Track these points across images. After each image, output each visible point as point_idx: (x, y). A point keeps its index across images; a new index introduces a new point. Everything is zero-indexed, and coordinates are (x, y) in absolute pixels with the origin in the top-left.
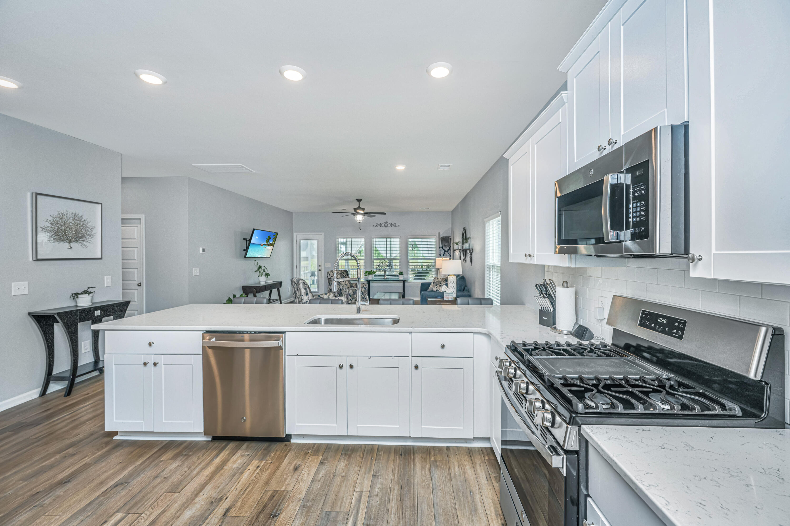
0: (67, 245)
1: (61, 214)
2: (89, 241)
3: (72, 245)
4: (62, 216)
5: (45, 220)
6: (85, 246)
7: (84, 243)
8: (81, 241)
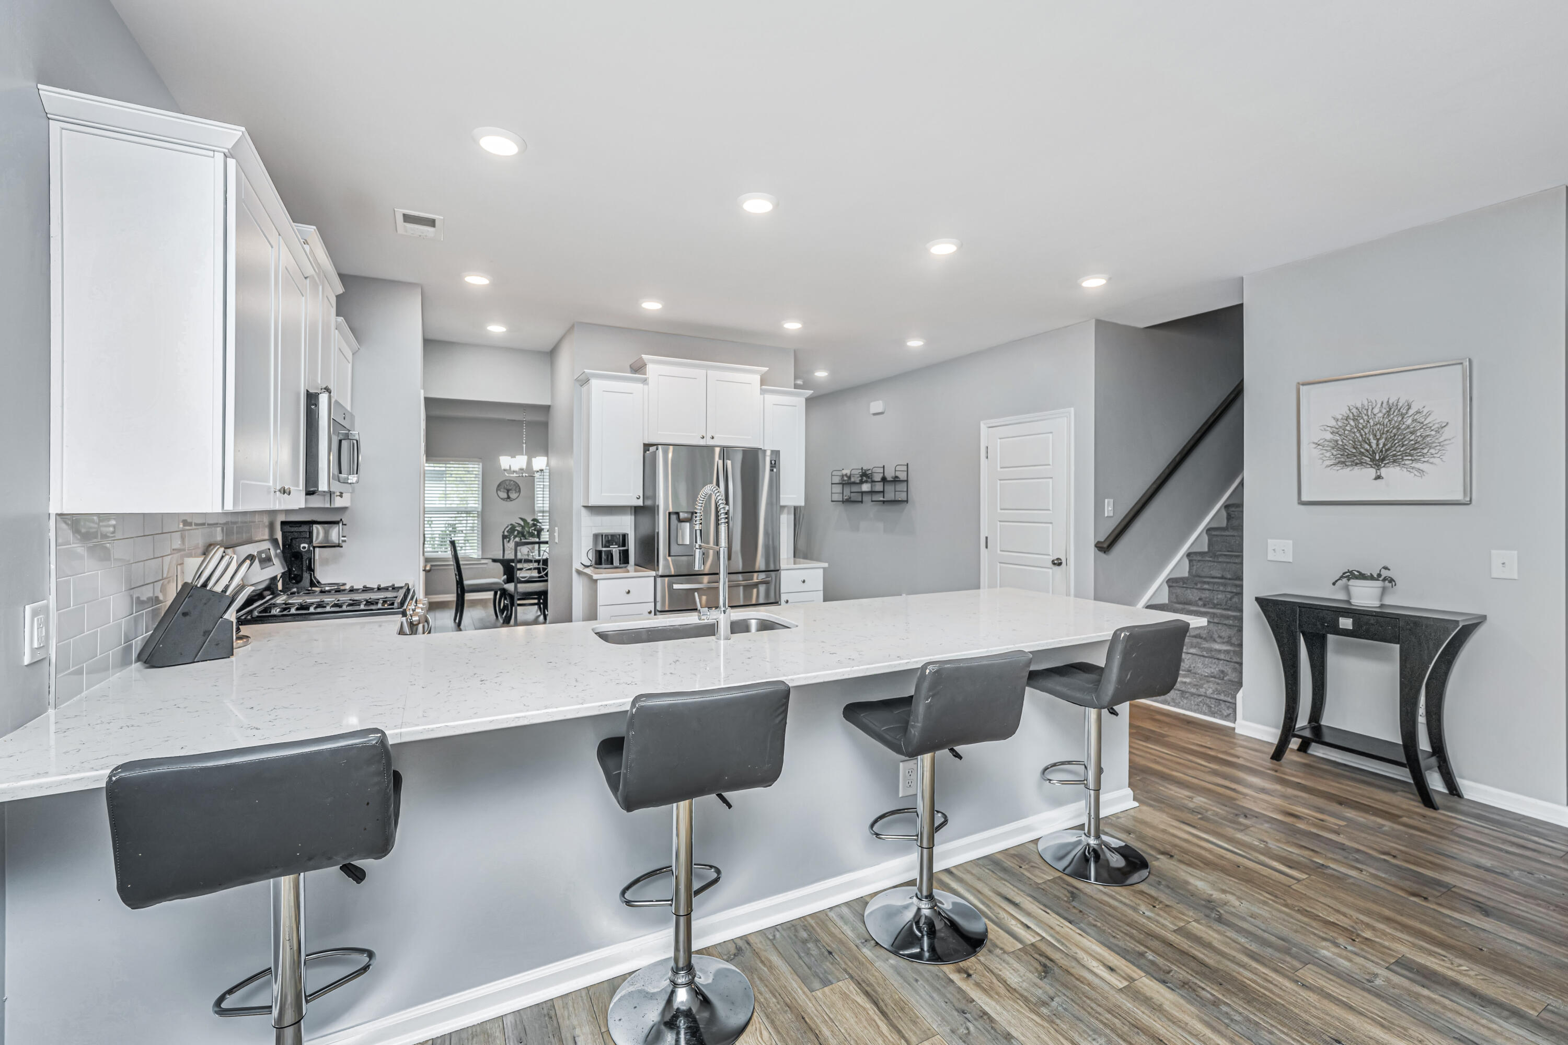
0: (1372, 472)
1: (1354, 411)
2: (1432, 460)
3: (1383, 471)
4: (1356, 416)
5: (1322, 428)
6: (1419, 470)
7: (1414, 465)
8: (1407, 462)
